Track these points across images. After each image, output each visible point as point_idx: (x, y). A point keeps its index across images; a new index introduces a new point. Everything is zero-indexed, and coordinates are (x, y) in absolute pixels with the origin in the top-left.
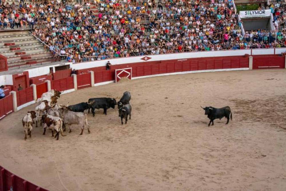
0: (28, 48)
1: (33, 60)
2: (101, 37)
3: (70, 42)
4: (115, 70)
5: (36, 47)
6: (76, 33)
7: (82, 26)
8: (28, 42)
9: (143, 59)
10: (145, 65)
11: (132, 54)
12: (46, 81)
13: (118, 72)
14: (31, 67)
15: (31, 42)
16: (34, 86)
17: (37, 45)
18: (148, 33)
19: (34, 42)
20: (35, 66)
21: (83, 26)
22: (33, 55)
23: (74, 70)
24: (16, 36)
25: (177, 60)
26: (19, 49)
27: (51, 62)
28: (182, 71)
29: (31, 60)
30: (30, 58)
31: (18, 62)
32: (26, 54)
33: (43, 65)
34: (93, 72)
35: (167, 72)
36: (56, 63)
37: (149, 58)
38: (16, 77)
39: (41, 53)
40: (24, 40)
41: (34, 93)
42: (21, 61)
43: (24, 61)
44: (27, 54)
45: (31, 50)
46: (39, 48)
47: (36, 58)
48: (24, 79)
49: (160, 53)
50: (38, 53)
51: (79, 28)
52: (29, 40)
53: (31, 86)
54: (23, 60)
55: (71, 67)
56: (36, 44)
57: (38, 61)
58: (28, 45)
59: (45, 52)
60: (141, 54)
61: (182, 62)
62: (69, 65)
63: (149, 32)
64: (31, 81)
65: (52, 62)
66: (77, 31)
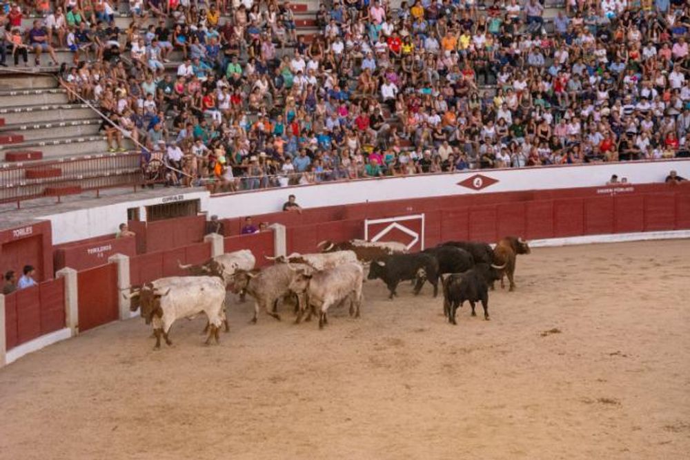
0: (52, 136)
1: (70, 180)
2: (315, 103)
3: (201, 117)
4: (363, 224)
5: (82, 136)
6: (226, 84)
7: (250, 61)
8: (54, 116)
9: (468, 183)
10: (475, 206)
11: (425, 167)
12: (112, 258)
13: (374, 230)
14: (62, 205)
15: (62, 115)
16: (71, 275)
17: (84, 127)
18: (489, 90)
19: (75, 117)
20: (75, 201)
21: (253, 61)
22: (68, 162)
23: (214, 218)
24: (12, 93)
25: (595, 189)
26: (20, 139)
27: (132, 189)
28: (614, 229)
29: (64, 181)
30: (58, 172)
31: (15, 187)
32: (43, 161)
33: (102, 199)
34: (284, 228)
35: (554, 235)
36: (151, 192)
37: (488, 182)
38: (7, 241)
39: (98, 156)
40: (39, 110)
41: (68, 300)
42: (23, 183)
43: (36, 184)
44: (49, 157)
45: (62, 143)
46: (91, 139)
47: (78, 172)
48: (33, 247)
49: (529, 163)
50: (89, 157)
51: (238, 67)
52: (55, 107)
53: (57, 277)
54: (31, 181)
55: (203, 207)
56: (80, 122)
57: (84, 185)
58: (53, 127)
59: (111, 154)
60: (461, 167)
61: (614, 197)
62: (196, 202)
63: (489, 86)
64: (61, 257)
65: (139, 189)
66: (231, 81)
